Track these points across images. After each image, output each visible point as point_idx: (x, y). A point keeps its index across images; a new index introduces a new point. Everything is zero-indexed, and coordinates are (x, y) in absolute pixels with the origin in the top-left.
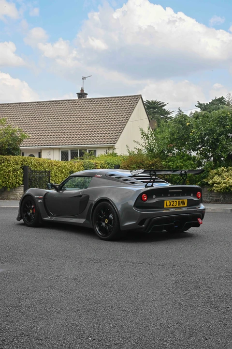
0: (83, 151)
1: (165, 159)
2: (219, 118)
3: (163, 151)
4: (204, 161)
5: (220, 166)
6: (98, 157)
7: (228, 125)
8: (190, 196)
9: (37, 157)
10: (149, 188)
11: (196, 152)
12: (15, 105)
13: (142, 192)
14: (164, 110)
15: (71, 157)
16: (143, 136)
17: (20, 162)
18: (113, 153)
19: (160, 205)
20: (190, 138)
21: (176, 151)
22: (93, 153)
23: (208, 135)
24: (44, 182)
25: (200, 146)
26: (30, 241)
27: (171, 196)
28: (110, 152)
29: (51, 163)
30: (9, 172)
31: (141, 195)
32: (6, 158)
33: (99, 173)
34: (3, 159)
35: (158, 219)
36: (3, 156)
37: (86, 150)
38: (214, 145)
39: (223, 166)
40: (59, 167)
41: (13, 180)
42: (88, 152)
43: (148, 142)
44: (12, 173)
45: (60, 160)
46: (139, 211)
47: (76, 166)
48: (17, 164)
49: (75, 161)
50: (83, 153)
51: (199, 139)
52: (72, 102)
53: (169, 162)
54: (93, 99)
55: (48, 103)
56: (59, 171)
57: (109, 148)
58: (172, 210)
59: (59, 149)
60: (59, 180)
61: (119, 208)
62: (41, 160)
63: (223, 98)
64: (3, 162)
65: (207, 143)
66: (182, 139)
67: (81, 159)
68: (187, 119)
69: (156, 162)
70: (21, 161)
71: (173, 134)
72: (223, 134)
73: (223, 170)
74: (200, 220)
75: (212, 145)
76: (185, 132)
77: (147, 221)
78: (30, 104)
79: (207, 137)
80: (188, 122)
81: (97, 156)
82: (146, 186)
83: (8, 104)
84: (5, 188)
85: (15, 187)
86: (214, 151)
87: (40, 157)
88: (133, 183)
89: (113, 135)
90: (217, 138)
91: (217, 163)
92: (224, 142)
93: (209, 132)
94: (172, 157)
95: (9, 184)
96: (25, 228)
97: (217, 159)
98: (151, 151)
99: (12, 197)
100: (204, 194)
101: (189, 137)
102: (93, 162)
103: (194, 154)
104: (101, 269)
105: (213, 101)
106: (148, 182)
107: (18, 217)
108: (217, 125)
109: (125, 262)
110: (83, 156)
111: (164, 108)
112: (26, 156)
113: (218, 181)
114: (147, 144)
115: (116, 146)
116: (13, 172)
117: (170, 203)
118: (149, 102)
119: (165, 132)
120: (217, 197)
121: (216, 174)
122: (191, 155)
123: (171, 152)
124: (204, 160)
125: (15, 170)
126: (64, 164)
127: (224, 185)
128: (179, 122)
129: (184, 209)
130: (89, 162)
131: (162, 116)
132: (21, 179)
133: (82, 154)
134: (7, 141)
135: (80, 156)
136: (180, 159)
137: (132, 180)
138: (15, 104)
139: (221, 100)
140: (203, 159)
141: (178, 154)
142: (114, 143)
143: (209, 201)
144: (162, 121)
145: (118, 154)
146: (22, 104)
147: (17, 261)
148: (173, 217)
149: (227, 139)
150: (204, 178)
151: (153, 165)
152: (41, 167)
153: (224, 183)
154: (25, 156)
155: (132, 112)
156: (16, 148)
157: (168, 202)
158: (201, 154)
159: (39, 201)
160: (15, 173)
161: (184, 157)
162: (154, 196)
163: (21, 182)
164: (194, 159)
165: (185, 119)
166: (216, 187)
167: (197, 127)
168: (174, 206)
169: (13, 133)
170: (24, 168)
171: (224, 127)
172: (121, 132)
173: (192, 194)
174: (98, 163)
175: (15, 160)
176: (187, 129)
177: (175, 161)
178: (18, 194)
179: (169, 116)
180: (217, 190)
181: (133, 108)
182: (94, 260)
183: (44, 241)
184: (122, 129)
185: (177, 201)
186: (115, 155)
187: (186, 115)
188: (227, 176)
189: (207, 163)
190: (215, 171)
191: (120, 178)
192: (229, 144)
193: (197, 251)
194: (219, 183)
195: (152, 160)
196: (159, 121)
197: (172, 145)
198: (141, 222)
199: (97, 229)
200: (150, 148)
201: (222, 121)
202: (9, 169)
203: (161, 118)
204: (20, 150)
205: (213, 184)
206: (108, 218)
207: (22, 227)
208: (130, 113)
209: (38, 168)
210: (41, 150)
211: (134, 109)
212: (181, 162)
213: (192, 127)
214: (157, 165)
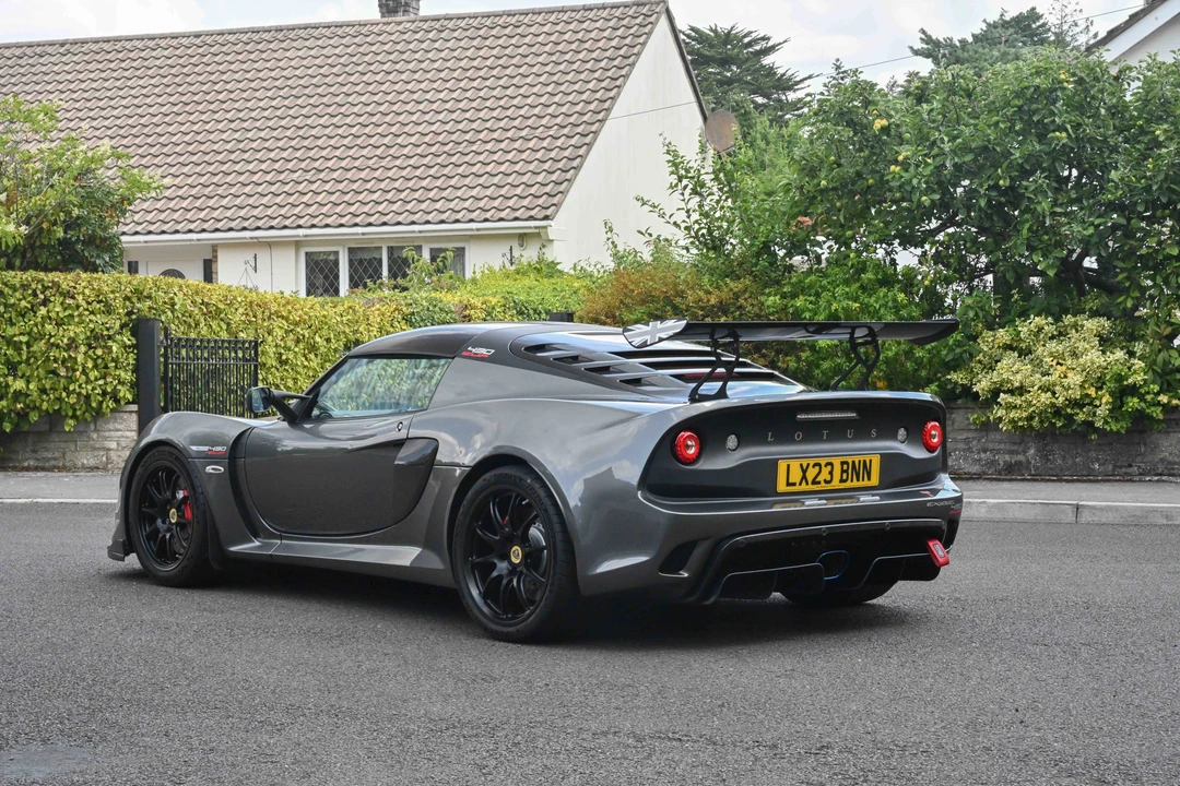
0: (405, 253)
1: (778, 282)
2: (1018, 94)
3: (766, 247)
4: (953, 294)
5: (1024, 314)
6: (474, 281)
7: (1062, 128)
8: (894, 437)
9: (194, 277)
10: (708, 405)
11: (919, 251)
12: (95, 47)
13: (676, 420)
14: (771, 71)
15: (351, 278)
16: (680, 179)
17: (118, 303)
18: (540, 261)
19: (759, 479)
20: (890, 190)
21: (826, 249)
22: (448, 260)
23: (971, 175)
24: (230, 392)
25: (934, 224)
26: (170, 647)
27: (806, 439)
28: (529, 254)
29: (263, 305)
30: (69, 347)
31: (671, 436)
32: (56, 285)
33: (482, 341)
34: (45, 288)
35: (751, 545)
36: (42, 275)
37: (419, 249)
38: (997, 220)
39: (1038, 315)
40: (297, 324)
41: (88, 381)
42: (426, 255)
43: (701, 206)
44: (83, 349)
45: (303, 294)
46: (663, 510)
47: (375, 319)
48: (109, 310)
49: (370, 295)
50: (406, 262)
51: (929, 190)
52: (352, 31)
53: (794, 296)
54: (449, 18)
55: (245, 38)
56: (298, 341)
57: (523, 238)
58: (812, 503)
59: (298, 244)
60: (295, 380)
61: (573, 494)
62: (214, 294)
63: (1033, 15)
64: (45, 302)
65: (969, 208)
66: (852, 193)
67: (395, 287)
68: (874, 103)
69: (737, 296)
70: (127, 298)
71: (811, 171)
72: (1037, 166)
73: (1040, 329)
74: (937, 548)
75: (989, 217)
76: (867, 159)
77: (699, 553)
78: (163, 43)
79: (966, 183)
80: (879, 116)
81: (469, 275)
82: (695, 397)
83: (62, 44)
84: (54, 419)
85: (99, 413)
86: (997, 245)
87: (209, 276)
88: (637, 382)
89: (540, 178)
90: (1011, 188)
91: (1013, 300)
92: (1045, 205)
93: (975, 160)
94: (810, 271)
95: (73, 400)
96: (150, 592)
97: (1011, 282)
98: (714, 248)
99: (86, 459)
100: (956, 438)
101: (882, 182)
102: (451, 299)
103: (906, 258)
104: (493, 763)
105: (992, 26)
106: (700, 379)
107: (115, 542)
108: (1011, 128)
109: (605, 734)
110: (405, 275)
111: (767, 61)
112: (148, 275)
113: (1017, 381)
114: (695, 216)
115: (555, 228)
116: (90, 346)
117: (804, 472)
118: (699, 36)
119: (773, 166)
120: (1011, 452)
121: (1008, 347)
122: (893, 262)
123: (806, 253)
124: (955, 286)
125: (96, 339)
126: (318, 312)
127: (1045, 398)
128: (841, 114)
129: (866, 499)
130: (430, 300)
131: (760, 100)
132: (127, 376)
133: (400, 267)
134: (61, 206)
135: (393, 275)
136: (847, 282)
137: (634, 368)
138: (96, 41)
139: (1026, 27)
140: (948, 281)
141: (837, 261)
142: (546, 218)
143: (975, 469)
144: (762, 123)
145: (565, 267)
146: (129, 45)
147: (113, 733)
148: (817, 536)
149: (1057, 190)
150: (955, 365)
151: (723, 308)
152: (214, 324)
153: (1045, 389)
154: (141, 275)
155: (626, 77)
156: (104, 240)
157: (795, 466)
158: (938, 258)
159: (209, 469)
160: (99, 352)
161: (864, 270)
162: (732, 441)
163: (125, 393)
164: (909, 280)
165: (867, 103)
166: (1011, 407)
167: (922, 138)
168: (823, 486)
169: (84, 173)
170: (140, 328)
171: (1042, 137)
172: (577, 169)
173: (902, 432)
174: (473, 307)
175: (99, 293)
176: (877, 146)
177: (824, 288)
178: (113, 445)
179: (792, 96)
180: (1013, 421)
181: (630, 59)
182: (463, 725)
183: (235, 647)
184: (582, 151)
185: (837, 462)
186: (548, 270)
187: (873, 86)
188: (1059, 359)
189: (969, 301)
190: (1003, 335)
191: (575, 359)
192: (1066, 214)
193: (927, 683)
194: (1021, 390)
195: (718, 288)
196: (745, 119)
197: (808, 221)
198: (674, 558)
199: (475, 592)
200: (710, 232)
201: (1035, 112)
202: (73, 330)
203: (757, 107)
204: (122, 251)
205: (995, 393)
206: (524, 540)
207: (135, 586)
208: (617, 83)
209: (205, 331)
210: (215, 248)
211: (632, 65)
212: (848, 296)
213: (900, 136)
214: (740, 307)
